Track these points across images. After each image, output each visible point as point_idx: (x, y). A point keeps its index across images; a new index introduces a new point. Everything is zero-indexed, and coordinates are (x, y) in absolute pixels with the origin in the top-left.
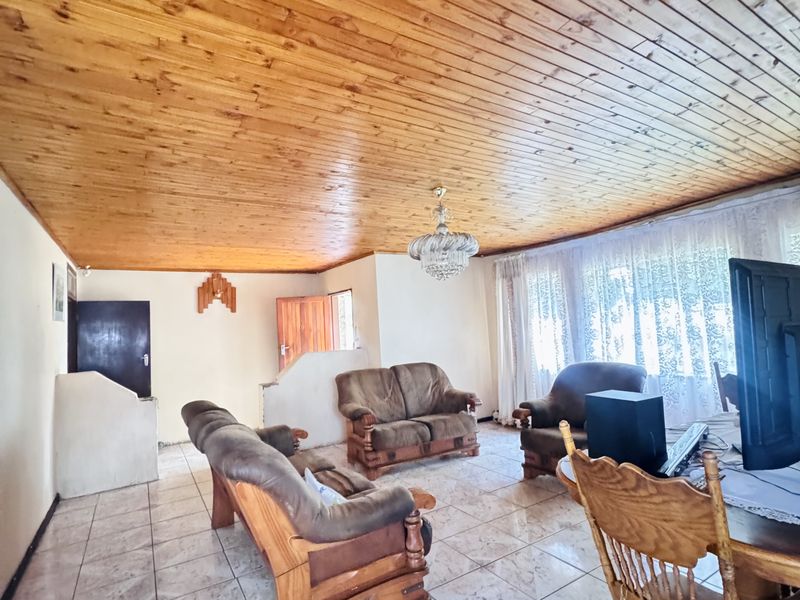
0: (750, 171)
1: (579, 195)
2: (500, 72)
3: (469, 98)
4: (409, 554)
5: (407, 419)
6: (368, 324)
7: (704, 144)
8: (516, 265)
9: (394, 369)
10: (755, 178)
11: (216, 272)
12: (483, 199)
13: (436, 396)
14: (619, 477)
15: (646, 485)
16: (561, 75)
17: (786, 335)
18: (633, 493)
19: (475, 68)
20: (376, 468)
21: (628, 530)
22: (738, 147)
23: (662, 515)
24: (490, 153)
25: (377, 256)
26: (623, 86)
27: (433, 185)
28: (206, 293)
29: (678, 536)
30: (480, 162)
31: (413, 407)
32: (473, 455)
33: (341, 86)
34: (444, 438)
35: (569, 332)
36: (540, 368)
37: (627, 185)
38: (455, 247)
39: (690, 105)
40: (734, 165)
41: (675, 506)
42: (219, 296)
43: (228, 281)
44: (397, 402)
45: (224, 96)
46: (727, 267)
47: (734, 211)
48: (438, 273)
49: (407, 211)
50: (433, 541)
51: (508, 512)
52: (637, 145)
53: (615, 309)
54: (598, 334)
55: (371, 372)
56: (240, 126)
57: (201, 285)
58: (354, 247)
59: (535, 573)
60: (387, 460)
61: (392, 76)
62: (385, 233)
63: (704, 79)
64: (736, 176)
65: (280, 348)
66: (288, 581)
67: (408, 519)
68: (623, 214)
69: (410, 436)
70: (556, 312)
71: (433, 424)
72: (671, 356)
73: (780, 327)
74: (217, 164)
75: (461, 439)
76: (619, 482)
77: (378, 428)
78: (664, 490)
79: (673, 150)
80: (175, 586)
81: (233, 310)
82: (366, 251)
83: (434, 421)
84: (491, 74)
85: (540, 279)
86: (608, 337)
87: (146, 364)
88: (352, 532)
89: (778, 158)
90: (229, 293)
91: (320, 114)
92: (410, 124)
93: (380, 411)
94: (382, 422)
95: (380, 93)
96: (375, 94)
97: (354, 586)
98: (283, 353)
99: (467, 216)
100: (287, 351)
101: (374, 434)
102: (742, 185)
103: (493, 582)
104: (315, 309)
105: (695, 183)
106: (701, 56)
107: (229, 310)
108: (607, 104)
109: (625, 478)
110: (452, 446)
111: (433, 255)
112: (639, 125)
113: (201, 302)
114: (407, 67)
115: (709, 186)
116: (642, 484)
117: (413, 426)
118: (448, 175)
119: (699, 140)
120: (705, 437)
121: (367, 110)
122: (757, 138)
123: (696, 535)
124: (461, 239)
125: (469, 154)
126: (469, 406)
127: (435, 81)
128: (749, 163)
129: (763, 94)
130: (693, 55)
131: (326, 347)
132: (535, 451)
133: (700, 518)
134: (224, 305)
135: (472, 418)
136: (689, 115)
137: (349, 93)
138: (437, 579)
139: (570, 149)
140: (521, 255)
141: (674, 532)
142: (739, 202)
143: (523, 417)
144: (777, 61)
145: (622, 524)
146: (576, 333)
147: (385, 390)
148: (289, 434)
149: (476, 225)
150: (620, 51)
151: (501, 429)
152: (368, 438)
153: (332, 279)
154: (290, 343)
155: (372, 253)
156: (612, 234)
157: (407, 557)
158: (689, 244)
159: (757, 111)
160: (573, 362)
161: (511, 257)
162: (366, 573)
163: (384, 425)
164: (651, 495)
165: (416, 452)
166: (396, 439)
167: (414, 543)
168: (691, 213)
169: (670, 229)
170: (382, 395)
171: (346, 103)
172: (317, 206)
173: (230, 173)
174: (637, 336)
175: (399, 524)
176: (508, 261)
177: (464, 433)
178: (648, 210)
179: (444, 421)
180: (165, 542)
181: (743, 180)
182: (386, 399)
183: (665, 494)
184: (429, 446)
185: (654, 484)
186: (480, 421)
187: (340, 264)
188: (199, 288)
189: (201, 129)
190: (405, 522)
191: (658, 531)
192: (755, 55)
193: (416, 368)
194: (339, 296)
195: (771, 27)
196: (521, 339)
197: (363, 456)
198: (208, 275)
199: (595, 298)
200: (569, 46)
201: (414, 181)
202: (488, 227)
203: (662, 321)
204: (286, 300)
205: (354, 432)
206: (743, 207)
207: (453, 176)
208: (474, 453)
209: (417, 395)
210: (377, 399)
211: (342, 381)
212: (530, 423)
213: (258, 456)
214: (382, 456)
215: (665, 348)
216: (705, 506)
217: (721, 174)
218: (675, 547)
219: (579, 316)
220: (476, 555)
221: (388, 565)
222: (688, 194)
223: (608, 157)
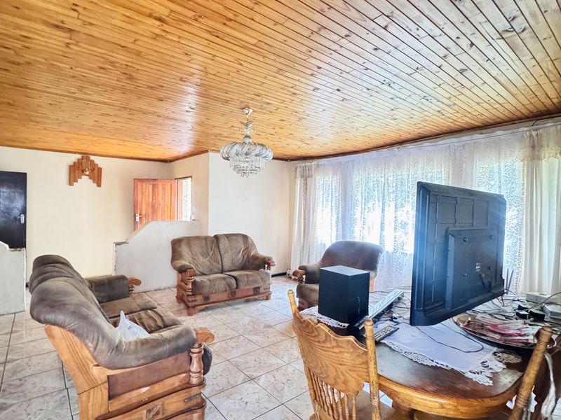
0: (459, 120)
1: (349, 124)
2: (276, 23)
3: (257, 41)
4: (191, 374)
5: (222, 273)
6: (202, 203)
7: (429, 98)
8: (310, 169)
9: (216, 237)
10: (463, 125)
11: (85, 155)
12: (282, 120)
13: (246, 257)
14: (316, 333)
15: (331, 340)
16: (323, 32)
17: (450, 236)
18: (323, 345)
19: (257, 18)
20: (194, 307)
21: (320, 368)
22: (451, 103)
23: (338, 361)
24: (281, 86)
25: (211, 154)
26: (370, 48)
27: (243, 105)
28: (76, 171)
29: (347, 375)
30: (274, 92)
31: (227, 264)
32: (267, 299)
33: (150, 16)
34: (246, 287)
35: (340, 219)
36: (319, 242)
37: (381, 121)
38: (253, 153)
39: (417, 68)
40: (449, 115)
41: (346, 355)
42: (87, 173)
43: (95, 162)
44: (216, 261)
45: (47, 9)
46: (416, 187)
47: (449, 147)
48: (241, 171)
49: (226, 123)
50: (212, 364)
51: (279, 340)
52: (384, 93)
53: (370, 205)
54: (358, 221)
55: (198, 238)
56: (70, 39)
57: (72, 164)
58: (193, 146)
59: (286, 384)
60: (203, 302)
61: (191, 14)
62: (214, 137)
63: (425, 51)
64: (451, 122)
65: (135, 216)
66: (89, 396)
67: (192, 350)
68: (381, 142)
69: (221, 285)
70: (333, 204)
71: (238, 277)
72: (401, 240)
73: (447, 230)
74: (59, 68)
75: (259, 288)
76: (316, 336)
77: (198, 279)
78: (340, 344)
79: (409, 99)
80: (15, 395)
81: (99, 185)
82: (201, 150)
83: (240, 275)
84: (270, 24)
85: (325, 180)
86: (364, 224)
87: (23, 221)
88: (142, 361)
89: (476, 113)
90: (96, 171)
91: (138, 37)
92: (214, 56)
93: (203, 266)
94: (203, 274)
95: (185, 27)
96: (181, 27)
97: (145, 398)
98: (138, 219)
99: (273, 132)
100: (141, 218)
101: (194, 283)
102: (457, 129)
103: (256, 390)
104: (164, 189)
105: (425, 124)
106: (421, 33)
107: (95, 184)
108: (361, 61)
109: (319, 335)
110: (252, 293)
111: (237, 157)
112: (384, 79)
113: (72, 176)
114: (202, 8)
115: (435, 128)
116: (328, 339)
117: (224, 278)
118: (252, 99)
119: (426, 95)
120: (399, 298)
121: (177, 40)
122: (462, 97)
123: (358, 375)
124: (259, 148)
125: (264, 85)
126: (266, 266)
127: (227, 22)
128: (459, 115)
129: (464, 67)
130: (416, 31)
131: (172, 217)
132: (305, 300)
133: (361, 364)
134: (91, 181)
135: (267, 274)
136: (417, 76)
137: (158, 23)
138: (218, 389)
139: (338, 90)
140: (315, 162)
141: (345, 372)
142: (453, 140)
143: (299, 276)
144: (472, 44)
145: (318, 364)
146: (345, 218)
147: (208, 253)
148: (126, 282)
149: (280, 138)
150: (365, 21)
151: (291, 282)
152: (190, 286)
153: (180, 168)
154: (144, 212)
155: (207, 151)
156: (373, 153)
157: (190, 376)
158: (420, 166)
159: (460, 78)
160: (341, 240)
161: (307, 163)
162: (156, 389)
163: (203, 277)
164: (333, 347)
165: (225, 296)
166: (210, 287)
167: (195, 366)
168: (424, 145)
169: (410, 153)
170: (205, 255)
171: (158, 31)
172: (155, 112)
173: (74, 77)
174: (382, 224)
175: (186, 353)
176: (305, 166)
177: (260, 284)
178: (398, 140)
179: (247, 275)
180: (17, 360)
181: (456, 127)
182: (208, 258)
183: (342, 347)
184: (235, 292)
185: (335, 340)
186: (273, 276)
187: (184, 157)
188: (70, 166)
189: (36, 37)
190: (190, 351)
191: (336, 371)
192: (458, 38)
193: (233, 237)
194: (184, 181)
195: (467, 18)
196: (309, 220)
197: (185, 298)
198: (79, 156)
199: (359, 197)
200: (327, 10)
201: (227, 102)
202: (289, 141)
203: (398, 216)
204: (141, 180)
205: (182, 281)
206: (455, 144)
207: (256, 101)
208: (267, 298)
209: (230, 257)
210: (201, 257)
211: (176, 244)
212: (304, 280)
213: (65, 304)
214: (199, 299)
215: (397, 234)
216: (364, 356)
217: (442, 121)
218: (345, 382)
219: (347, 209)
220: (249, 371)
221: (175, 382)
222: (422, 131)
223: (366, 100)
